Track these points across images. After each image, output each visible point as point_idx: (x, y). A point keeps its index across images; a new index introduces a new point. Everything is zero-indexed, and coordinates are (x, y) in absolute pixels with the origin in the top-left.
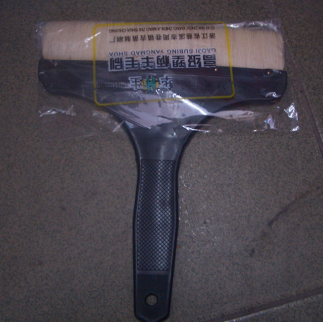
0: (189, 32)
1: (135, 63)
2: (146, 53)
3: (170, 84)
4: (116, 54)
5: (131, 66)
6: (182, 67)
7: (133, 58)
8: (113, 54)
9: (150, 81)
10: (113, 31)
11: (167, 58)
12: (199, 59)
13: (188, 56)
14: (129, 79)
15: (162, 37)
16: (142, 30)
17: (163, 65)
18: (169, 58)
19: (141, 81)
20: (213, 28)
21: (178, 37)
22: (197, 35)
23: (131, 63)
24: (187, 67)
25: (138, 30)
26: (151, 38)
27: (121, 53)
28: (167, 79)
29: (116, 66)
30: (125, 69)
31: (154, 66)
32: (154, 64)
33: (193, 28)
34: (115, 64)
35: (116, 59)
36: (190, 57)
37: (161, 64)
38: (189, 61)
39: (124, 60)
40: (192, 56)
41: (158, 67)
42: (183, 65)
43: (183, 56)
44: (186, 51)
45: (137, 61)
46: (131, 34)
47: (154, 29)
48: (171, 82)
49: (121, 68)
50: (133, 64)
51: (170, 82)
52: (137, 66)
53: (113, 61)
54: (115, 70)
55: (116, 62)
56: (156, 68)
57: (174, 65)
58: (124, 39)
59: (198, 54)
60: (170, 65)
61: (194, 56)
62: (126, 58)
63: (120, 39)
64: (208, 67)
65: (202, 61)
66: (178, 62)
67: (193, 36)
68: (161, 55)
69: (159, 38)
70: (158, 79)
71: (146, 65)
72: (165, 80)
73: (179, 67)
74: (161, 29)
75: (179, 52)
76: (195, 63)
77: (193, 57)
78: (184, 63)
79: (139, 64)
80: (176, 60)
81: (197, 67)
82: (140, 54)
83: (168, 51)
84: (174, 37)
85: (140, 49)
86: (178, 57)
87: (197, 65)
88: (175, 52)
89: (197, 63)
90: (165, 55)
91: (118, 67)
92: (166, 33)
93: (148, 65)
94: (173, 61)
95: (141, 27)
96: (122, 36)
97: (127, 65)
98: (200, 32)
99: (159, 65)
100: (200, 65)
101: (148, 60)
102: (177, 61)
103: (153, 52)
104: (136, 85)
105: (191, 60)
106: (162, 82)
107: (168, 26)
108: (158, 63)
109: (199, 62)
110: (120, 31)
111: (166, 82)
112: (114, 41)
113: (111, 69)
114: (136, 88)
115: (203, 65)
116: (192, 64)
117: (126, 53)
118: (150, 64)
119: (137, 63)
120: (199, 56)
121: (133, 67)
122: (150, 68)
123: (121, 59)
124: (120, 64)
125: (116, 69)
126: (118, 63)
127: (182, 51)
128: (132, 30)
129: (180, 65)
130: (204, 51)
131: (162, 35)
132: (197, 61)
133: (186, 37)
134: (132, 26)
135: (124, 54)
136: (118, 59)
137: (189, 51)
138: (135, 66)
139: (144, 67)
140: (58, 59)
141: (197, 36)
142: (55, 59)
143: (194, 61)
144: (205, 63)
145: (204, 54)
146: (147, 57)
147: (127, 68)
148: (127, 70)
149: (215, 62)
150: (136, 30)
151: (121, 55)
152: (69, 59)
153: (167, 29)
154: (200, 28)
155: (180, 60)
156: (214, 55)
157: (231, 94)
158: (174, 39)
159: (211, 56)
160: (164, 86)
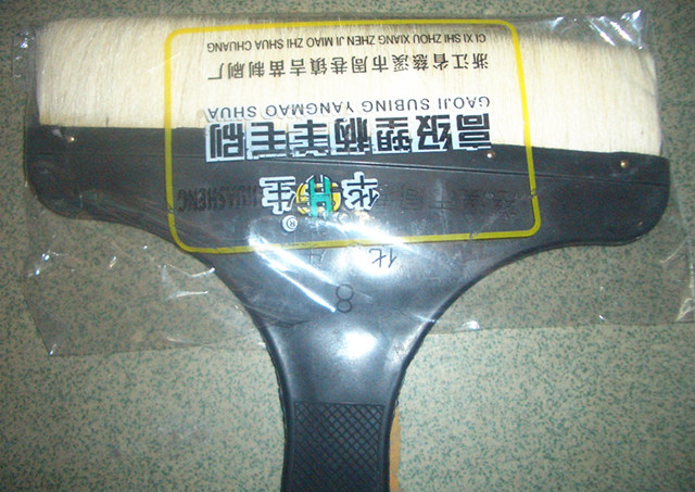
0: (419, 48)
1: (277, 138)
2: (305, 110)
3: (372, 200)
4: (226, 111)
5: (267, 147)
6: (403, 151)
7: (271, 125)
8: (219, 113)
9: (317, 190)
10: (217, 47)
11: (362, 124)
12: (447, 127)
13: (418, 118)
14: (262, 182)
15: (349, 65)
16: (295, 44)
17: (351, 146)
18: (368, 125)
19: (293, 187)
20: (481, 38)
21: (390, 64)
22: (440, 59)
23: (266, 138)
24: (415, 149)
25: (285, 43)
26: (318, 66)
27: (239, 110)
28: (362, 184)
29: (227, 146)
30: (250, 157)
31: (329, 148)
32: (329, 142)
33: (429, 39)
34: (224, 142)
35: (226, 127)
36: (423, 120)
37: (347, 143)
38: (420, 133)
39: (248, 130)
40: (428, 117)
41: (339, 150)
42: (405, 144)
43: (406, 119)
44: (412, 103)
45: (282, 133)
46: (266, 56)
47: (327, 41)
48: (374, 193)
49: (239, 154)
50: (271, 143)
51: (370, 190)
52: (283, 146)
53: (219, 131)
54: (222, 159)
55: (226, 137)
56: (334, 153)
57: (380, 144)
58: (246, 71)
59: (443, 112)
60: (370, 146)
61: (434, 118)
62: (253, 125)
63: (236, 71)
64: (469, 149)
65: (454, 132)
66: (392, 136)
67: (430, 61)
68: (346, 116)
69: (339, 67)
70: (340, 185)
71: (305, 143)
72: (359, 187)
73: (393, 151)
74: (344, 42)
75: (394, 106)
76: (435, 140)
77: (429, 122)
78: (408, 140)
79: (287, 142)
80: (385, 130)
81: (441, 150)
82: (290, 111)
83: (363, 104)
84: (380, 65)
85: (289, 100)
86: (392, 122)
87: (442, 144)
88: (384, 108)
89: (442, 140)
90: (355, 115)
91: (232, 150)
92: (360, 51)
93: (311, 147)
94: (380, 133)
95: (292, 37)
96: (241, 62)
97: (254, 143)
98: (449, 49)
99: (343, 146)
100: (449, 144)
101: (310, 131)
102: (389, 133)
103: (325, 108)
104: (280, 201)
105: (425, 130)
106: (350, 193)
107: (362, 33)
108: (338, 142)
109: (447, 137)
110: (237, 46)
111: (361, 192)
112: (220, 77)
113: (213, 156)
114: (280, 210)
115: (456, 145)
116: (429, 140)
117: (252, 111)
118: (319, 143)
119: (283, 137)
120: (447, 117)
121: (272, 150)
122: (316, 153)
123: (240, 126)
124: (236, 141)
125: (227, 155)
126: (232, 137)
127: (400, 105)
128: (270, 45)
129: (397, 144)
130: (459, 103)
131: (348, 59)
132: (440, 131)
133: (410, 62)
134: (269, 32)
135: (246, 113)
136: (232, 125)
137: (419, 105)
138: (277, 147)
139: (302, 150)
141: (441, 61)
143: (433, 133)
144: (461, 137)
145: (460, 112)
146: (310, 121)
147: (255, 153)
148: (256, 158)
149: (487, 136)
150: (278, 44)
151: (239, 115)
152: (104, 125)
153: (361, 40)
154: (447, 39)
155: (396, 130)
156: (486, 116)
157: (532, 226)
158: (381, 69)
159: (479, 117)
160: (353, 203)
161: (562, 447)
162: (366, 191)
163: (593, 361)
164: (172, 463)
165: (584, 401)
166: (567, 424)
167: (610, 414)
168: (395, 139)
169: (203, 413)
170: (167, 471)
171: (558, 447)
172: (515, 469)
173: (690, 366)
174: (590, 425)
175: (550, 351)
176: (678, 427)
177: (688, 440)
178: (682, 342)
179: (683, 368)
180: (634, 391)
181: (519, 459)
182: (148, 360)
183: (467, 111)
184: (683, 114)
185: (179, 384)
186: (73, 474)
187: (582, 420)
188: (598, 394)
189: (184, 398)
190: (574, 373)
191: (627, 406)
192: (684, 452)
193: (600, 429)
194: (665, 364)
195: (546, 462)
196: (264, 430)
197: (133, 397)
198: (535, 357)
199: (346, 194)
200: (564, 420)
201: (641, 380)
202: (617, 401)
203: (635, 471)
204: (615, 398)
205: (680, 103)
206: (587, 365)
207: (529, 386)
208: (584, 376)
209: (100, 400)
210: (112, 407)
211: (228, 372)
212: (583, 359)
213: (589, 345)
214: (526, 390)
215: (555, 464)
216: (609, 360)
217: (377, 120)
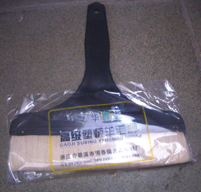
0: (80, 160)
1: (119, 130)
2: (112, 139)
3: (92, 116)
7: (121, 134)
8: (135, 136)
11: (96, 136)
12: (73, 138)
13: (81, 139)
18: (94, 136)
20: (62, 165)
21: (89, 154)
23: (122, 130)
24: (81, 130)
25: (119, 158)
26: (109, 151)
32: (105, 131)
33: (78, 163)
36: (79, 139)
40: (78, 140)
41: (102, 129)
43: (84, 139)
44: (82, 143)
45: (118, 132)
46: (124, 153)
47: (107, 159)
57: (91, 131)
58: (129, 149)
59: (73, 142)
60: (93, 130)
61: (76, 140)
62: (126, 134)
63: (132, 148)
64: (66, 132)
65: (70, 136)
66: (88, 134)
67: (77, 156)
68: (100, 138)
69: (103, 152)
70: (101, 119)
72: (96, 119)
73: (87, 129)
74: (102, 159)
75: (88, 142)
76: (76, 134)
77: (77, 138)
78: (83, 133)
80: (90, 135)
81: (74, 131)
82: (116, 138)
83: (96, 142)
85: (117, 142)
86: (88, 137)
88: (90, 141)
89: (74, 134)
90: (98, 138)
92: (98, 157)
93: (109, 129)
94: (91, 134)
100: (72, 133)
101: (110, 133)
102: (89, 134)
103: (106, 140)
105: (79, 136)
107: (97, 162)
111: (96, 117)
115: (70, 133)
120: (72, 140)
123: (129, 133)
127: (86, 142)
130: (69, 144)
131: (101, 154)
133: (83, 155)
137: (80, 143)
139: (112, 127)
141: (74, 156)
143: (76, 135)
144: (68, 135)
145: (69, 142)
146: (110, 136)
149: (61, 136)
153: (97, 160)
154: (72, 164)
155: (87, 135)
156: (61, 141)
158: (92, 152)
160: (97, 114)
168: (87, 133)
217: (92, 138)
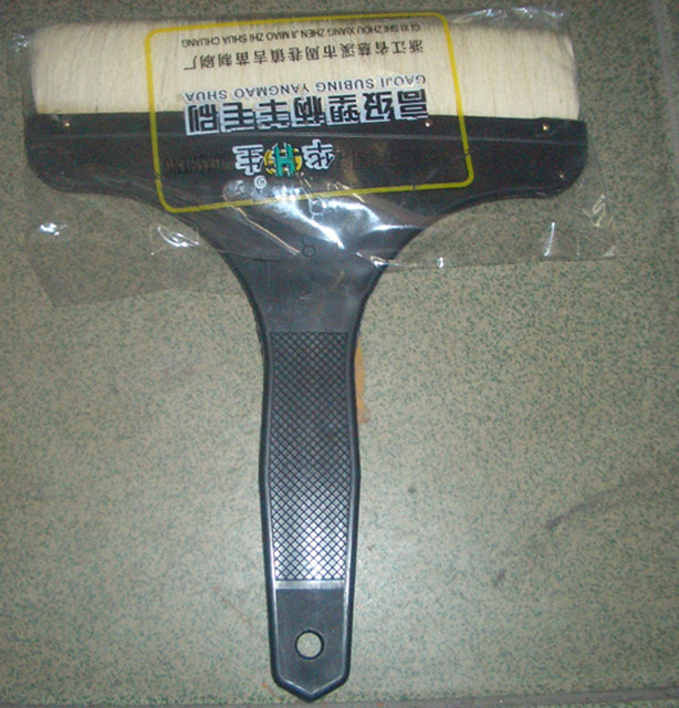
0: (363, 38)
1: (245, 114)
2: (268, 92)
3: (328, 161)
4: (201, 95)
5: (237, 122)
6: (353, 122)
7: (240, 105)
8: (195, 97)
9: (282, 155)
10: (190, 43)
11: (317, 102)
12: (389, 101)
13: (365, 95)
14: (235, 150)
15: (303, 54)
16: (258, 38)
17: (309, 119)
18: (322, 102)
19: (262, 154)
20: (416, 27)
21: (339, 52)
22: (381, 47)
23: (236, 115)
24: (363, 120)
25: (248, 37)
26: (277, 56)
27: (212, 93)
28: (320, 149)
29: (203, 122)
30: (223, 130)
31: (290, 121)
32: (289, 117)
33: (371, 30)
34: (201, 119)
35: (201, 108)
36: (369, 97)
37: (305, 116)
38: (367, 106)
39: (220, 109)
40: (373, 94)
41: (298, 122)
42: (354, 115)
43: (354, 96)
44: (359, 83)
45: (250, 110)
46: (233, 49)
47: (285, 35)
48: (330, 155)
49: (214, 128)
50: (241, 119)
51: (327, 154)
52: (251, 121)
53: (196, 111)
54: (200, 133)
55: (202, 115)
56: (294, 125)
57: (333, 117)
58: (216, 61)
59: (386, 89)
60: (325, 119)
61: (378, 95)
62: (225, 105)
63: (207, 62)
64: (410, 118)
65: (396, 105)
66: (343, 110)
67: (373, 48)
68: (304, 96)
69: (295, 56)
70: (300, 150)
71: (270, 118)
72: (317, 152)
73: (345, 122)
74: (299, 35)
75: (343, 86)
76: (380, 112)
77: (374, 98)
78: (356, 112)
79: (254, 117)
80: (337, 106)
81: (386, 120)
82: (255, 93)
83: (317, 86)
84: (330, 53)
85: (254, 83)
86: (342, 99)
87: (386, 115)
88: (335, 88)
89: (386, 112)
90: (311, 95)
91: (207, 125)
92: (312, 42)
93: (275, 120)
94: (332, 108)
95: (254, 32)
96: (212, 55)
97: (226, 119)
98: (389, 38)
99: (301, 119)
100: (392, 116)
101: (273, 109)
102: (340, 108)
103: (285, 89)
104: (251, 164)
105: (371, 104)
106: (310, 156)
107: (314, 27)
108: (297, 115)
109: (390, 109)
110: (208, 42)
111: (318, 155)
112: (195, 67)
113: (192, 130)
114: (251, 171)
115: (398, 116)
116: (374, 113)
117: (223, 94)
118: (280, 117)
119: (251, 114)
120: (389, 93)
121: (242, 124)
122: (279, 126)
123: (213, 106)
124: (211, 118)
125: (204, 129)
126: (207, 115)
127: (349, 85)
128: (235, 39)
129: (347, 116)
130: (399, 81)
131: (302, 49)
132: (384, 105)
133: (356, 50)
134: (234, 29)
135: (218, 95)
136: (207, 106)
137: (365, 84)
138: (246, 122)
139: (267, 124)
140: (70, 112)
141: (383, 48)
142: (64, 112)
143: (378, 107)
144: (402, 109)
145: (400, 89)
146: (273, 101)
147: (227, 127)
148: (229, 131)
149: (424, 108)
150: (242, 39)
151: (212, 98)
152: (94, 112)
153: (313, 33)
154: (387, 29)
155: (346, 106)
156: (423, 91)
157: (466, 179)
158: (331, 56)
159: (416, 93)
160: (313, 164)
161: (507, 372)
162: (323, 154)
163: (531, 297)
164: (164, 396)
165: (525, 330)
166: (510, 351)
167: (548, 342)
168: (345, 112)
169: (191, 352)
170: (160, 403)
171: (504, 372)
172: (466, 390)
173: (617, 301)
174: (532, 352)
175: (492, 290)
176: (610, 352)
177: (619, 364)
178: (610, 281)
179: (612, 303)
180: (570, 322)
181: (469, 382)
182: (140, 310)
183: (406, 87)
184: (602, 88)
185: (168, 329)
186: (77, 411)
187: (524, 347)
188: (537, 325)
189: (173, 340)
190: (514, 308)
191: (564, 335)
192: (617, 374)
193: (540, 355)
194: (596, 299)
195: (494, 384)
196: (244, 363)
197: (128, 341)
198: (478, 295)
199: (306, 157)
200: (507, 348)
201: (574, 313)
202: (554, 331)
203: (574, 390)
204: (553, 329)
205: (599, 79)
206: (526, 301)
207: (473, 319)
208: (523, 311)
209: (98, 347)
210: (109, 352)
211: (210, 316)
212: (522, 296)
213: (526, 284)
214: (472, 323)
215: (502, 385)
216: (545, 297)
217: (330, 97)
